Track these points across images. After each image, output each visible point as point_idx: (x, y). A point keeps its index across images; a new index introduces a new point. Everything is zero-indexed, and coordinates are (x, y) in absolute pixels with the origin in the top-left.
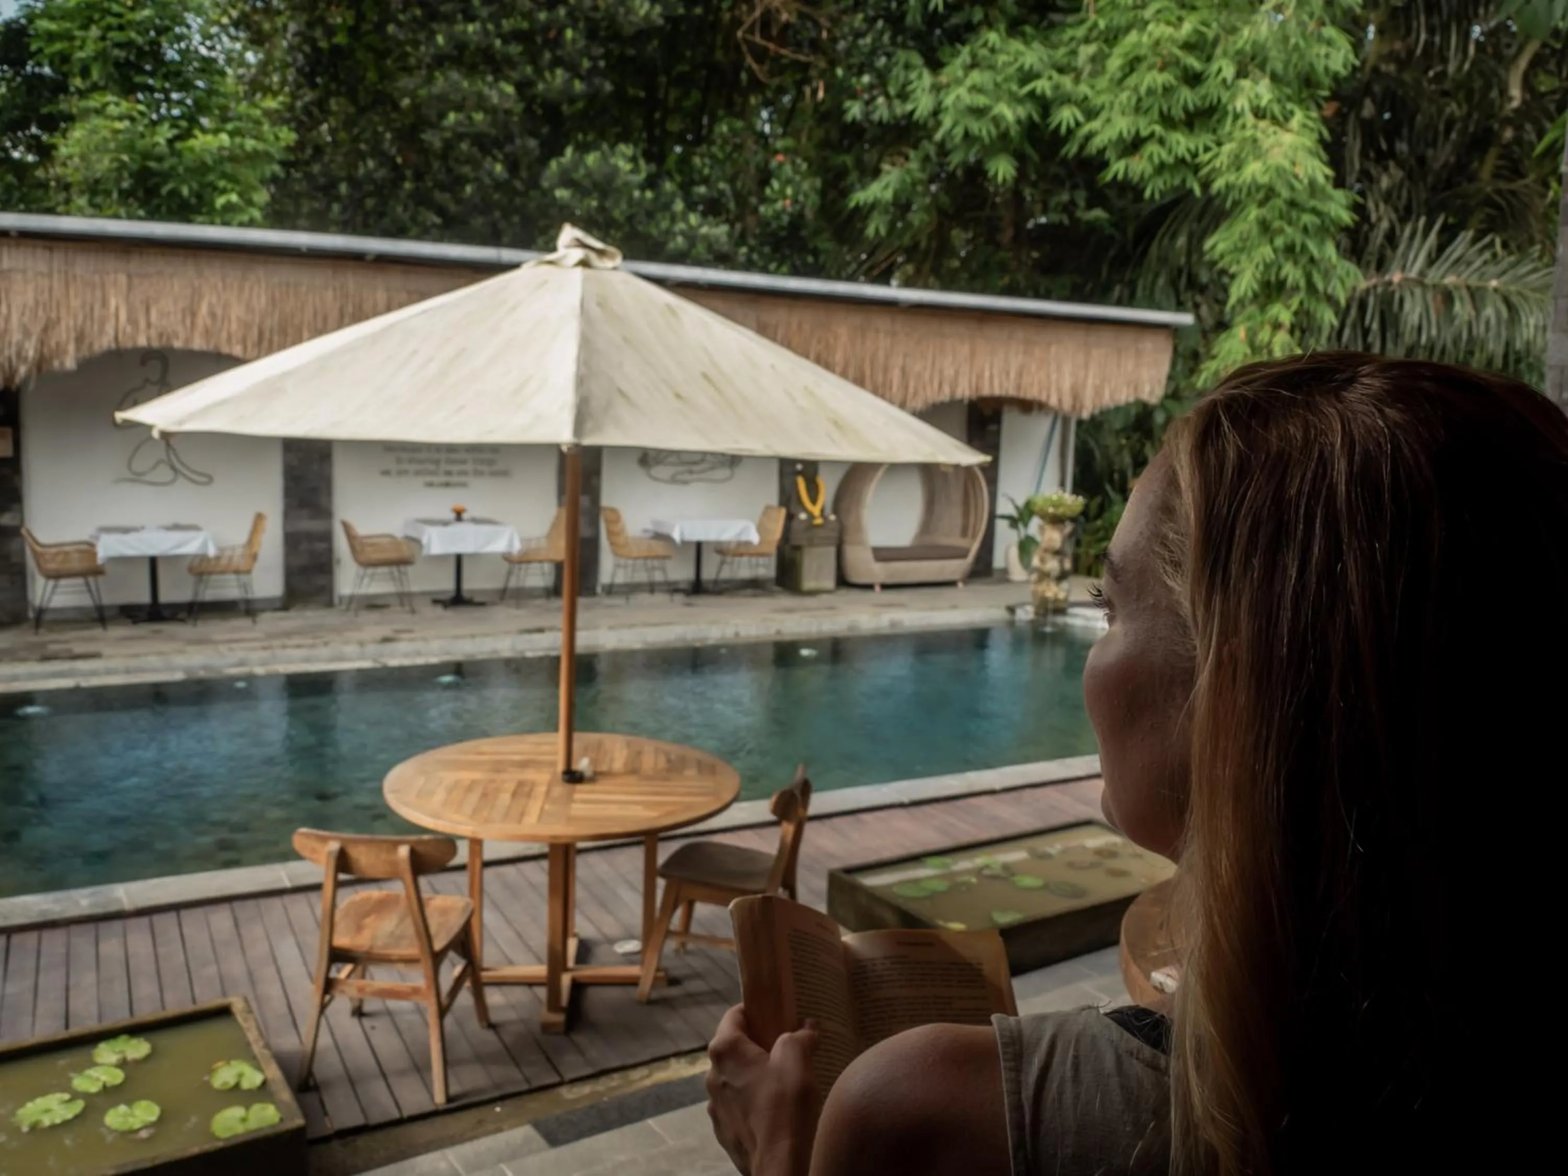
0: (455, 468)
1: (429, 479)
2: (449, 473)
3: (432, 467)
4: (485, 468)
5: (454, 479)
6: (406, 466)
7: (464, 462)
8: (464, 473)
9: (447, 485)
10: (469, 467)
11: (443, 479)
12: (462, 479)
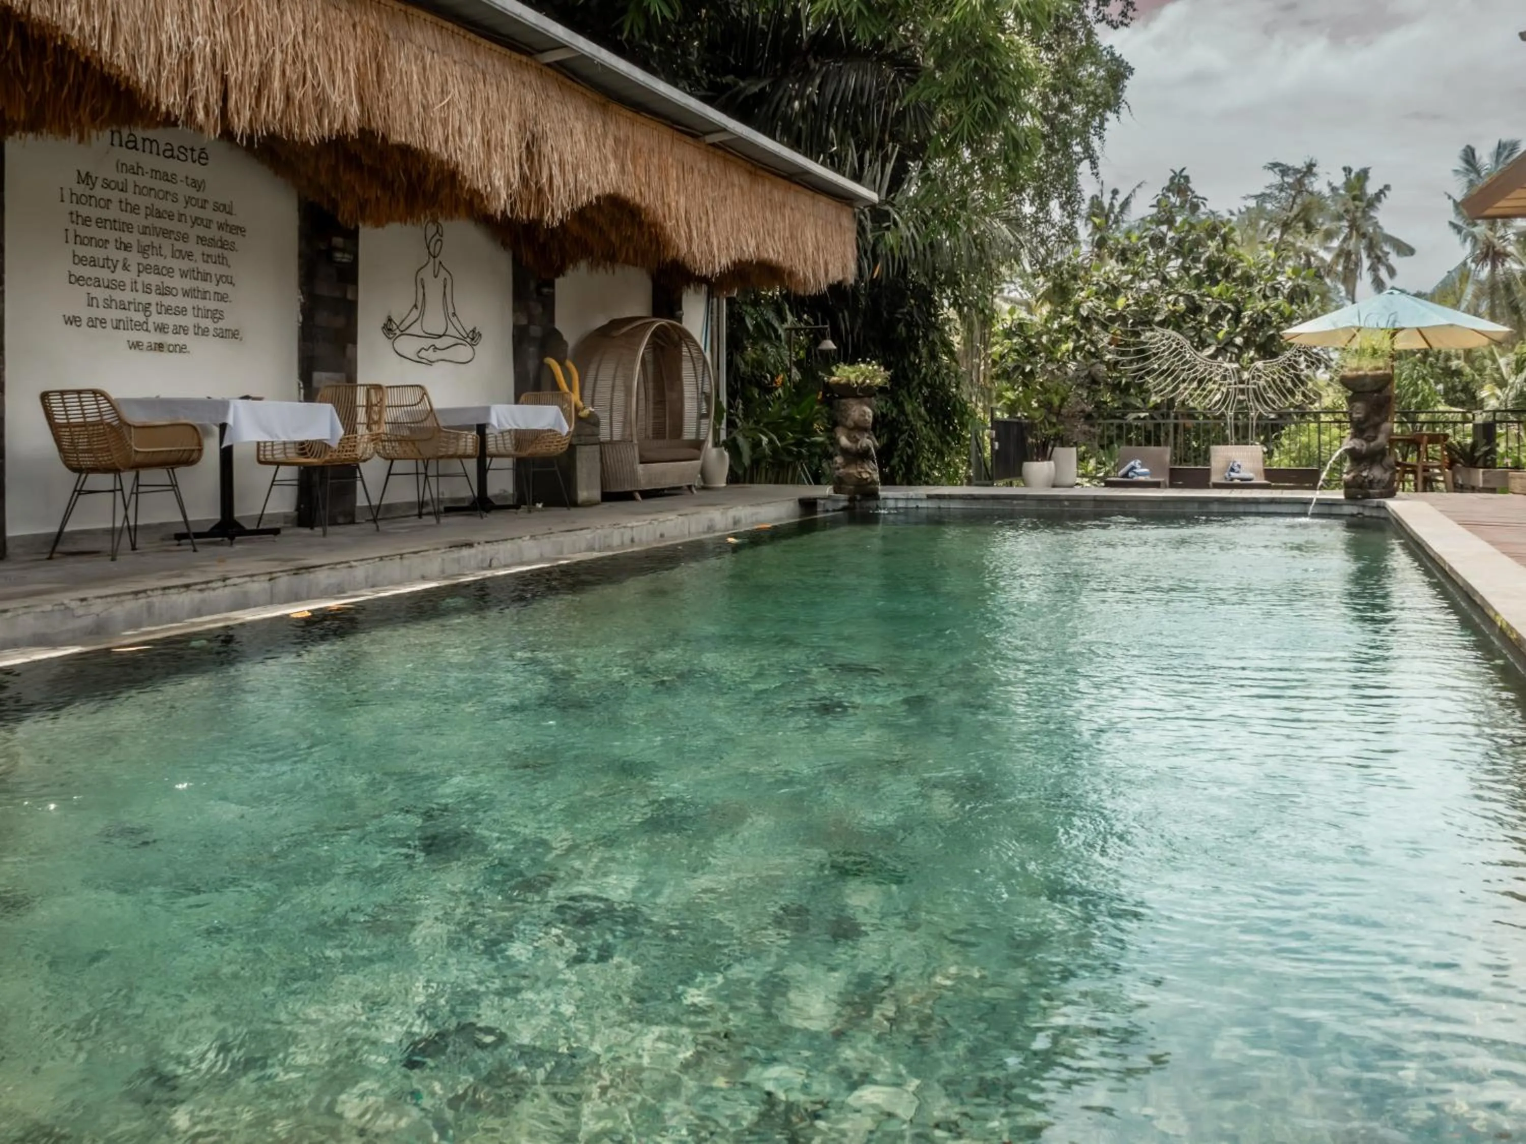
0: (171, 320)
1: (136, 336)
2: (161, 328)
3: (139, 317)
4: (207, 323)
5: (169, 339)
6: (101, 313)
7: (182, 311)
8: (181, 330)
9: (160, 347)
10: (188, 321)
11: (157, 338)
12: (181, 339)
